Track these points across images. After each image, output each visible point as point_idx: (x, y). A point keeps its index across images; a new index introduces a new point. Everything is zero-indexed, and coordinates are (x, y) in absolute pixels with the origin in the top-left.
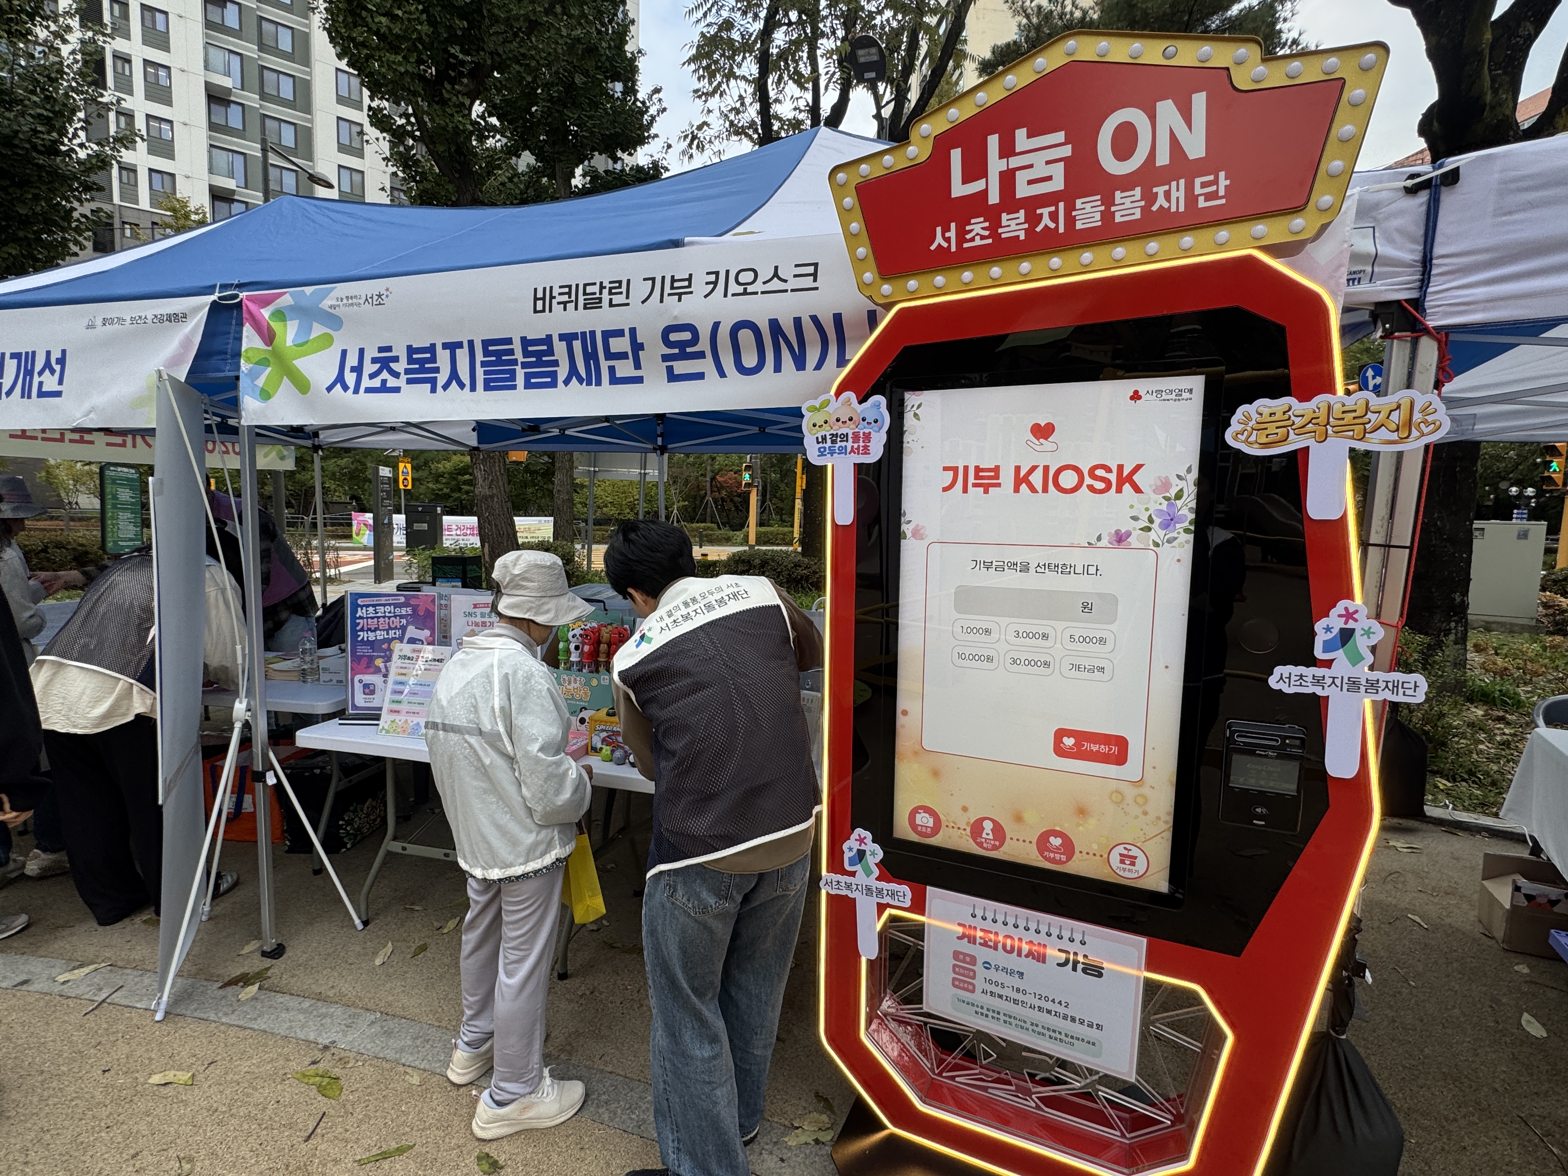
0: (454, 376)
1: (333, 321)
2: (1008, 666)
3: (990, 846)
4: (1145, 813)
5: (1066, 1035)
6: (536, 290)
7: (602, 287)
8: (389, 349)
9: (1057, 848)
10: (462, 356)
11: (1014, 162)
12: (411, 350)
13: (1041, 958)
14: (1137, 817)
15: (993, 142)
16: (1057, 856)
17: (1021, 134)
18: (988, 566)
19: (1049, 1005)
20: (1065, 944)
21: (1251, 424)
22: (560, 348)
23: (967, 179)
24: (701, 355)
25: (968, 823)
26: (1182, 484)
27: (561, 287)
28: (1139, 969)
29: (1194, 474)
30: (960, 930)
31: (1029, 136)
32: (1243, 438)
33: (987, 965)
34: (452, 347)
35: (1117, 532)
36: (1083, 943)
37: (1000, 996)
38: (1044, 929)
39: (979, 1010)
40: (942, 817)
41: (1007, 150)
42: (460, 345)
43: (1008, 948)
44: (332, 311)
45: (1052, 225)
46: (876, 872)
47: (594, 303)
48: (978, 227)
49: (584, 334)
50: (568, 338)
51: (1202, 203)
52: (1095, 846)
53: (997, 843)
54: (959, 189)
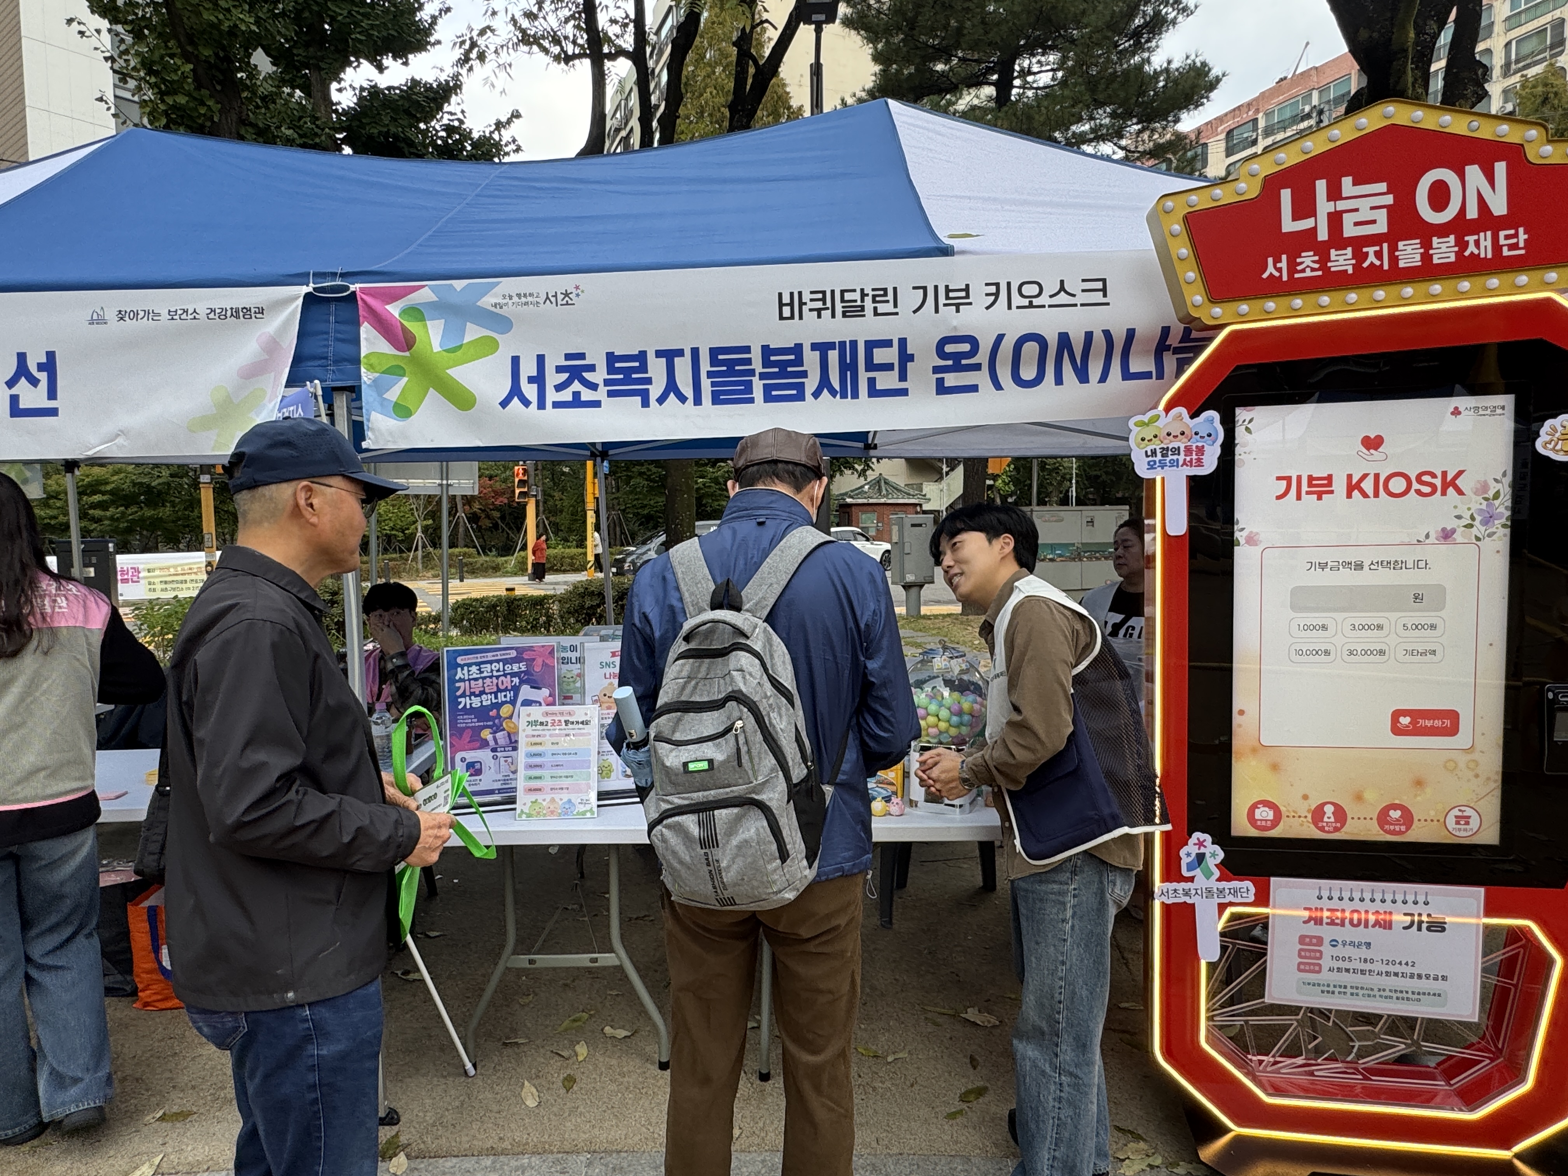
0: (672, 387)
1: (501, 323)
2: (1345, 657)
3: (1331, 829)
4: (1477, 776)
5: (1413, 993)
6: (780, 295)
7: (863, 295)
8: (582, 356)
9: (1397, 820)
10: (683, 366)
11: (1341, 205)
12: (611, 358)
13: (1387, 925)
14: (1469, 780)
15: (1321, 186)
16: (1397, 828)
17: (1347, 182)
18: (1323, 566)
19: (1397, 968)
20: (1410, 908)
21: (1557, 435)
22: (811, 359)
23: (1296, 217)
24: (977, 367)
25: (1309, 811)
26: (1499, 486)
27: (812, 293)
28: (1478, 917)
29: (1509, 478)
30: (1306, 914)
31: (1354, 184)
32: (1550, 446)
33: (1334, 943)
34: (670, 356)
35: (1444, 530)
36: (1426, 903)
37: (1347, 970)
38: (1389, 897)
39: (1326, 989)
40: (1282, 809)
41: (1334, 194)
42: (680, 353)
43: (1355, 922)
44: (497, 310)
45: (1378, 263)
46: (1217, 873)
47: (854, 311)
48: (1308, 260)
49: (842, 344)
50: (823, 348)
51: (1506, 252)
52: (1432, 813)
53: (1338, 825)
54: (1289, 225)
